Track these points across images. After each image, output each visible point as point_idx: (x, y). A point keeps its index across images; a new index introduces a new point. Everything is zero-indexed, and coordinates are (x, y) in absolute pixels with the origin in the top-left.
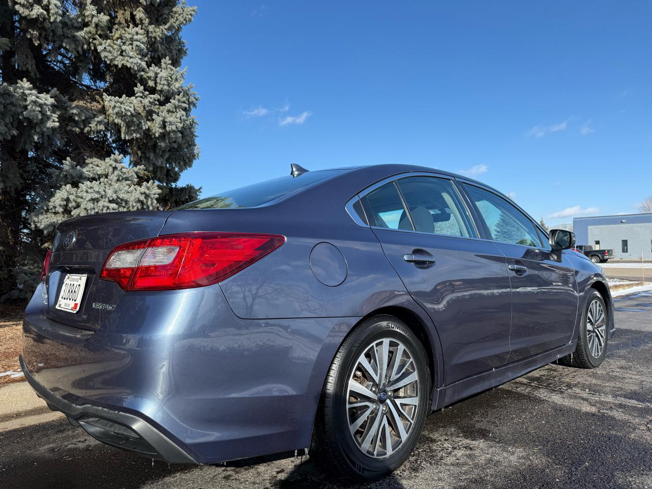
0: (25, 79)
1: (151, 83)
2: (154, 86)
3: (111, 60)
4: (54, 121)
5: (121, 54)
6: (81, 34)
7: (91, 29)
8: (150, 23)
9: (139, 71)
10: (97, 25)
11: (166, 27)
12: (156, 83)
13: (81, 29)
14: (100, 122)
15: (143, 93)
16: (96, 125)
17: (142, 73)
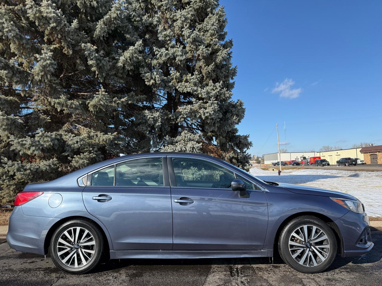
0: (146, 110)
1: (200, 96)
2: (201, 96)
3: (182, 91)
4: (159, 123)
5: (186, 87)
6: (171, 84)
7: (174, 80)
8: (205, 66)
9: (194, 92)
10: (176, 79)
11: (212, 65)
12: (202, 95)
13: (170, 82)
14: (182, 117)
15: (196, 101)
16: (181, 119)
17: (195, 92)
